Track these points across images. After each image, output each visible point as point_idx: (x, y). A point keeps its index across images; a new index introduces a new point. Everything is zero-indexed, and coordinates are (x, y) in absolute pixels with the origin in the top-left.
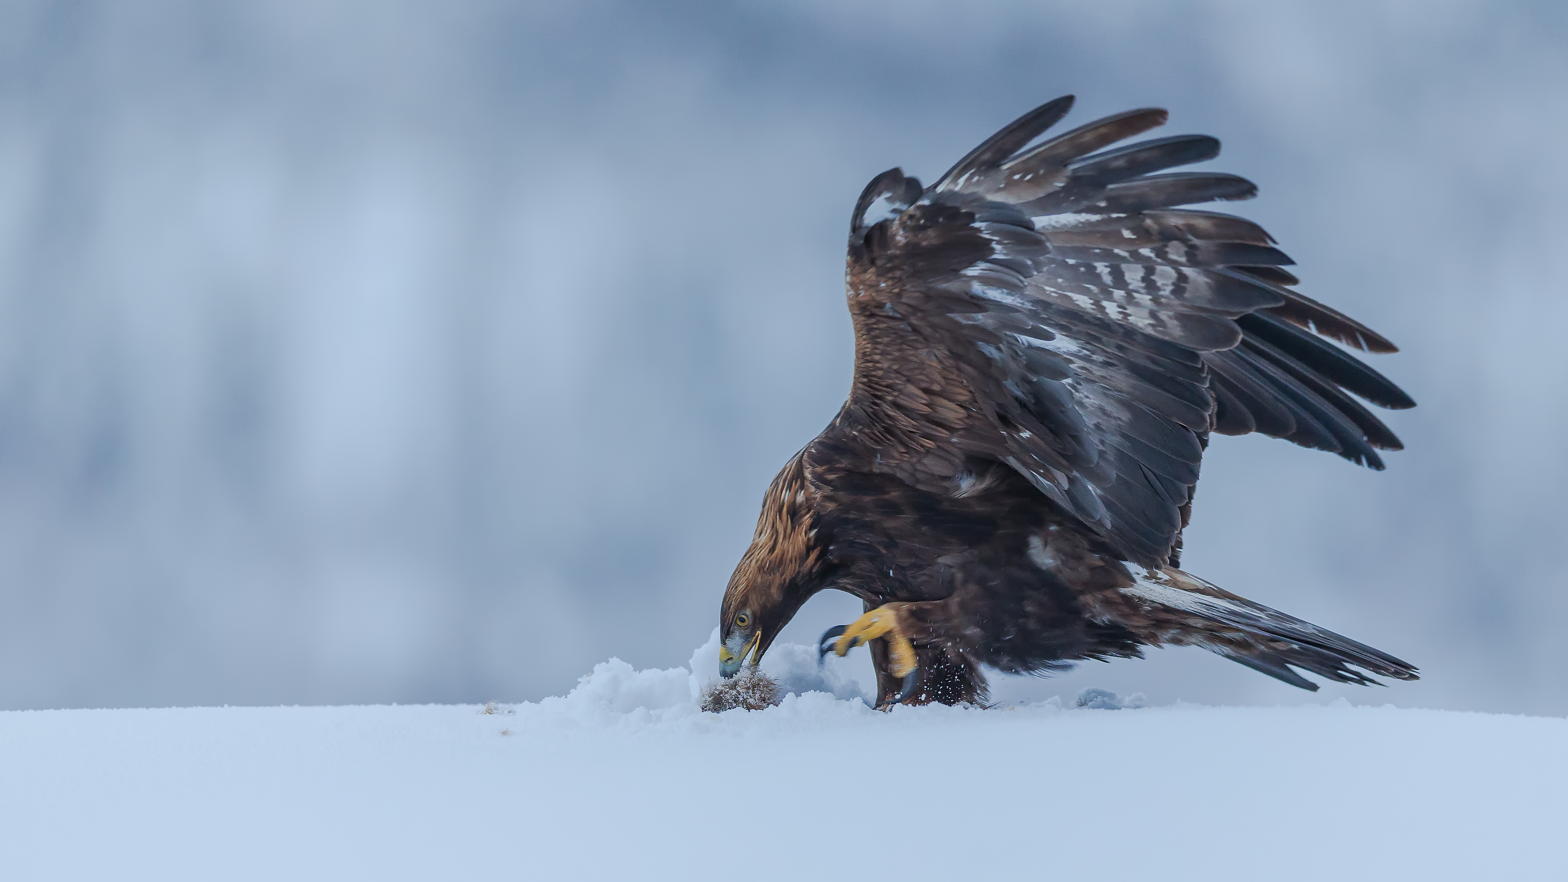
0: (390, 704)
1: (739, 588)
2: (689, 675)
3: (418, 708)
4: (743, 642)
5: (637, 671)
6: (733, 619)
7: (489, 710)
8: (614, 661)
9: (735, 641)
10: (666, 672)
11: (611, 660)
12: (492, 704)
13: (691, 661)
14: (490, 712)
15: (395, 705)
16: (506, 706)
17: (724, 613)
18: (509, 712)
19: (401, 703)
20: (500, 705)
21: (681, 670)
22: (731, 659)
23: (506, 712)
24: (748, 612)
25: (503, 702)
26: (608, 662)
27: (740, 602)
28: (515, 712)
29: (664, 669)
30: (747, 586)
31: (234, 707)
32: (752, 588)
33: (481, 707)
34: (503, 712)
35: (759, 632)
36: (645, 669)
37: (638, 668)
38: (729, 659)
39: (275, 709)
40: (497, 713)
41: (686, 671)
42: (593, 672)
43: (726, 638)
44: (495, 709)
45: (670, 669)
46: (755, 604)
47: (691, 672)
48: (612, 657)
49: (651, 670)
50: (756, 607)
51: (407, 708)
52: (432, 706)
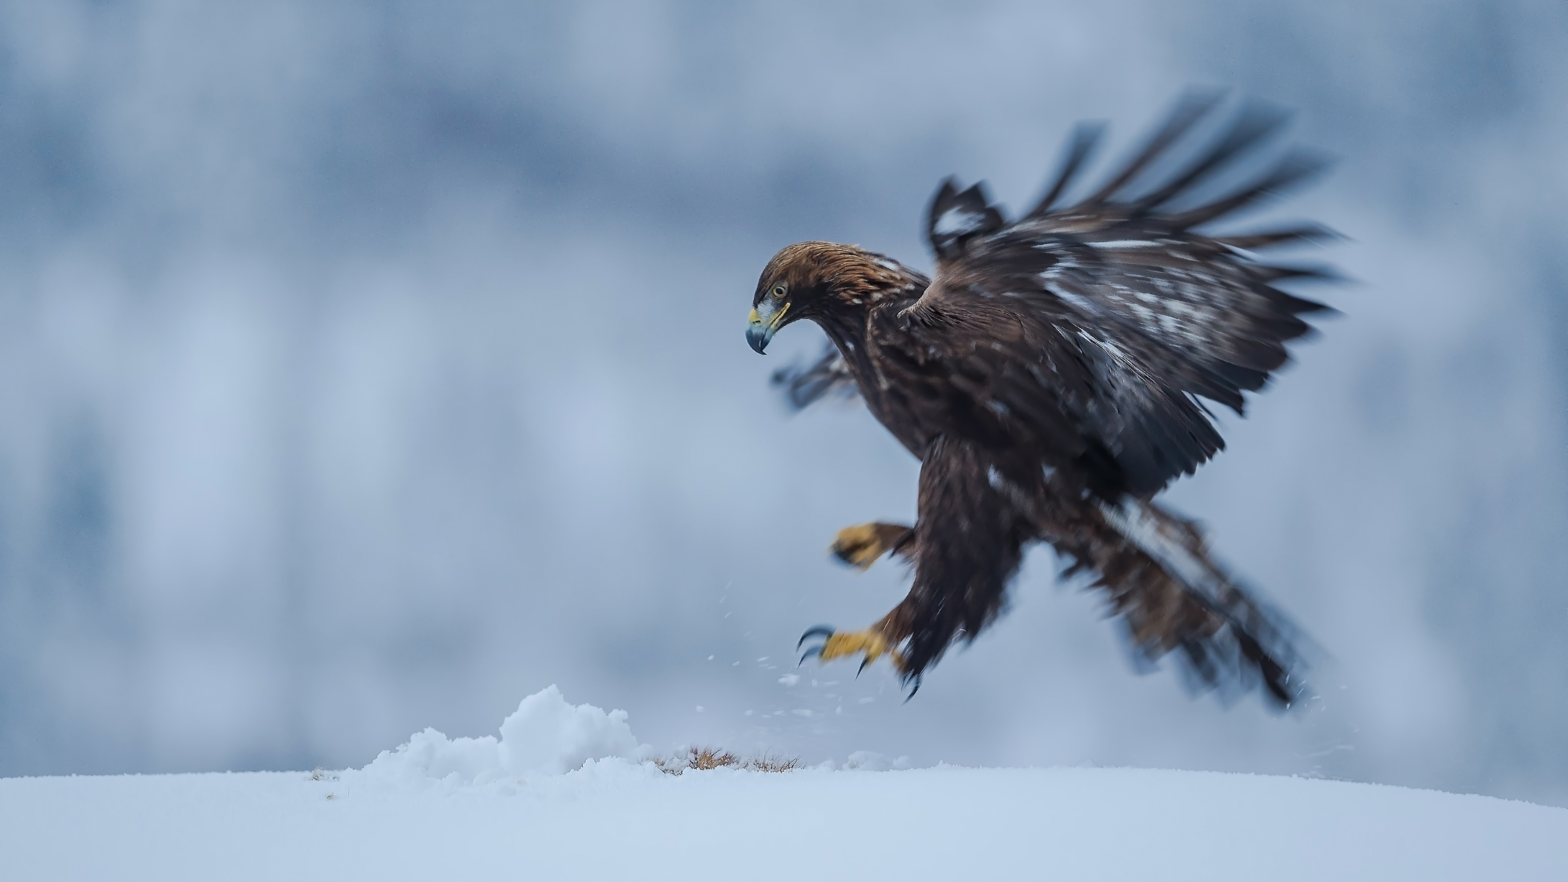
0: (224, 772)
1: (784, 261)
2: (498, 743)
3: (250, 775)
4: (773, 309)
5: (451, 740)
6: (770, 287)
7: (315, 776)
8: (429, 731)
9: (766, 308)
10: (477, 740)
11: (426, 730)
12: (318, 771)
13: (501, 729)
14: (316, 778)
15: (229, 772)
16: (330, 772)
17: (763, 280)
18: (334, 778)
19: (235, 770)
20: (326, 772)
21: (491, 739)
22: (759, 322)
23: (331, 778)
24: (786, 285)
25: (328, 769)
26: (423, 732)
27: (780, 274)
28: (339, 778)
29: (475, 737)
30: (791, 263)
31: (81, 777)
32: (794, 266)
33: (308, 774)
34: (328, 778)
35: (788, 305)
36: (457, 738)
37: (451, 737)
38: (757, 322)
39: (119, 778)
40: (323, 779)
41: (495, 740)
42: (410, 741)
43: (759, 303)
44: (321, 776)
45: (481, 737)
46: (793, 278)
47: (500, 739)
48: (427, 727)
49: (463, 738)
50: (792, 282)
51: (240, 775)
52: (263, 773)
